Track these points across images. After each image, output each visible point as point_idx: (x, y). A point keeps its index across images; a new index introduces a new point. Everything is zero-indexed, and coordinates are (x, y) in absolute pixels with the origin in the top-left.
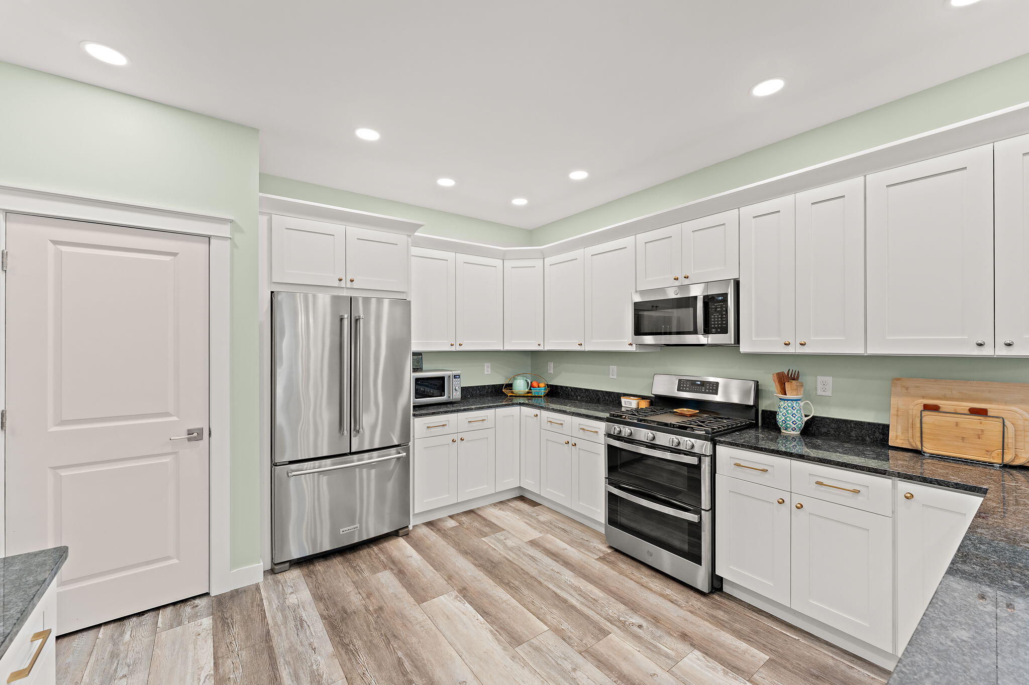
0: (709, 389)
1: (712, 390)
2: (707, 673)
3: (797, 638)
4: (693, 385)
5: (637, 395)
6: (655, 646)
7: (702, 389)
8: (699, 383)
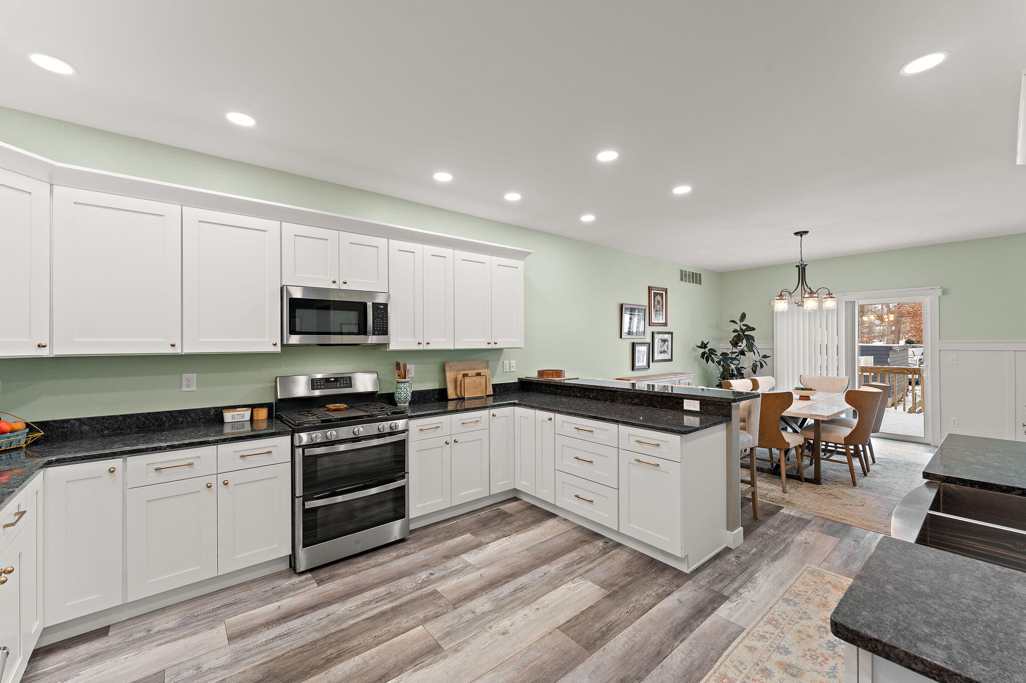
0: (344, 384)
1: (347, 384)
2: (479, 556)
3: (455, 522)
4: (327, 382)
5: (240, 406)
6: (454, 571)
7: (337, 385)
8: (333, 379)
